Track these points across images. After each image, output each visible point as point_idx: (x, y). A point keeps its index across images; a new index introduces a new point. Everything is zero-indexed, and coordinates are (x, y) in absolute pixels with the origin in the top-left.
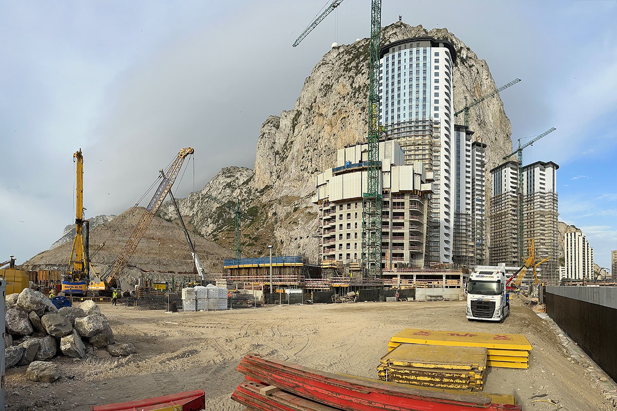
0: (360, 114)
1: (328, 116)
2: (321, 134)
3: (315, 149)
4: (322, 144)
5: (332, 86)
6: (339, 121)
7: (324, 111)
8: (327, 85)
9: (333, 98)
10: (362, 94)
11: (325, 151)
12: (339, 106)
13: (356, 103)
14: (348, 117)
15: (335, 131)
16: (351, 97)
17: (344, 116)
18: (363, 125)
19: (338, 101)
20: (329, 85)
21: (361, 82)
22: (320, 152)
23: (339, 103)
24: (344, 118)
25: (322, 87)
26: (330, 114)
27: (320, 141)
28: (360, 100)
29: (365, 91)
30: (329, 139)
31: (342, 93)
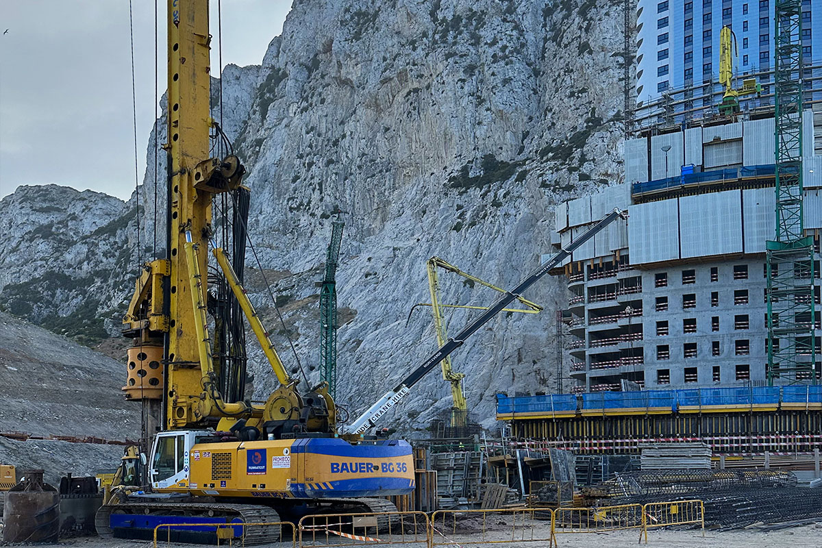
0: (463, 81)
1: (370, 86)
3: (330, 162)
5: (376, 15)
6: (400, 98)
7: (354, 73)
8: (359, 14)
10: (466, 35)
11: (360, 167)
12: (400, 63)
13: (448, 56)
14: (428, 87)
15: (387, 120)
16: (435, 42)
17: (416, 85)
18: (470, 107)
19: (396, 50)
20: (366, 14)
21: (459, 8)
22: (345, 168)
24: (416, 90)
31: (406, 33)
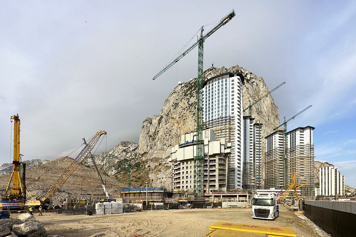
0: (192, 117)
1: (177, 119)
2: (173, 127)
3: (170, 135)
4: (174, 132)
5: (178, 104)
6: (182, 121)
7: (174, 116)
8: (176, 104)
9: (179, 109)
10: (193, 107)
11: (175, 136)
12: (182, 114)
13: (190, 112)
14: (186, 119)
15: (180, 126)
16: (188, 109)
17: (185, 118)
18: (194, 123)
19: (181, 111)
20: (177, 103)
21: (193, 101)
22: (172, 136)
23: (182, 112)
24: (185, 119)
25: (174, 104)
26: (177, 118)
27: (172, 131)
28: (192, 110)
29: (195, 105)
30: (177, 130)
31: (183, 107)
